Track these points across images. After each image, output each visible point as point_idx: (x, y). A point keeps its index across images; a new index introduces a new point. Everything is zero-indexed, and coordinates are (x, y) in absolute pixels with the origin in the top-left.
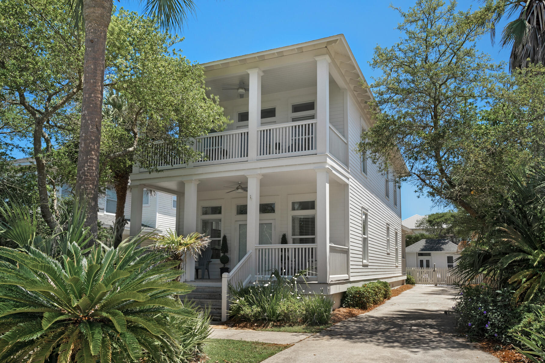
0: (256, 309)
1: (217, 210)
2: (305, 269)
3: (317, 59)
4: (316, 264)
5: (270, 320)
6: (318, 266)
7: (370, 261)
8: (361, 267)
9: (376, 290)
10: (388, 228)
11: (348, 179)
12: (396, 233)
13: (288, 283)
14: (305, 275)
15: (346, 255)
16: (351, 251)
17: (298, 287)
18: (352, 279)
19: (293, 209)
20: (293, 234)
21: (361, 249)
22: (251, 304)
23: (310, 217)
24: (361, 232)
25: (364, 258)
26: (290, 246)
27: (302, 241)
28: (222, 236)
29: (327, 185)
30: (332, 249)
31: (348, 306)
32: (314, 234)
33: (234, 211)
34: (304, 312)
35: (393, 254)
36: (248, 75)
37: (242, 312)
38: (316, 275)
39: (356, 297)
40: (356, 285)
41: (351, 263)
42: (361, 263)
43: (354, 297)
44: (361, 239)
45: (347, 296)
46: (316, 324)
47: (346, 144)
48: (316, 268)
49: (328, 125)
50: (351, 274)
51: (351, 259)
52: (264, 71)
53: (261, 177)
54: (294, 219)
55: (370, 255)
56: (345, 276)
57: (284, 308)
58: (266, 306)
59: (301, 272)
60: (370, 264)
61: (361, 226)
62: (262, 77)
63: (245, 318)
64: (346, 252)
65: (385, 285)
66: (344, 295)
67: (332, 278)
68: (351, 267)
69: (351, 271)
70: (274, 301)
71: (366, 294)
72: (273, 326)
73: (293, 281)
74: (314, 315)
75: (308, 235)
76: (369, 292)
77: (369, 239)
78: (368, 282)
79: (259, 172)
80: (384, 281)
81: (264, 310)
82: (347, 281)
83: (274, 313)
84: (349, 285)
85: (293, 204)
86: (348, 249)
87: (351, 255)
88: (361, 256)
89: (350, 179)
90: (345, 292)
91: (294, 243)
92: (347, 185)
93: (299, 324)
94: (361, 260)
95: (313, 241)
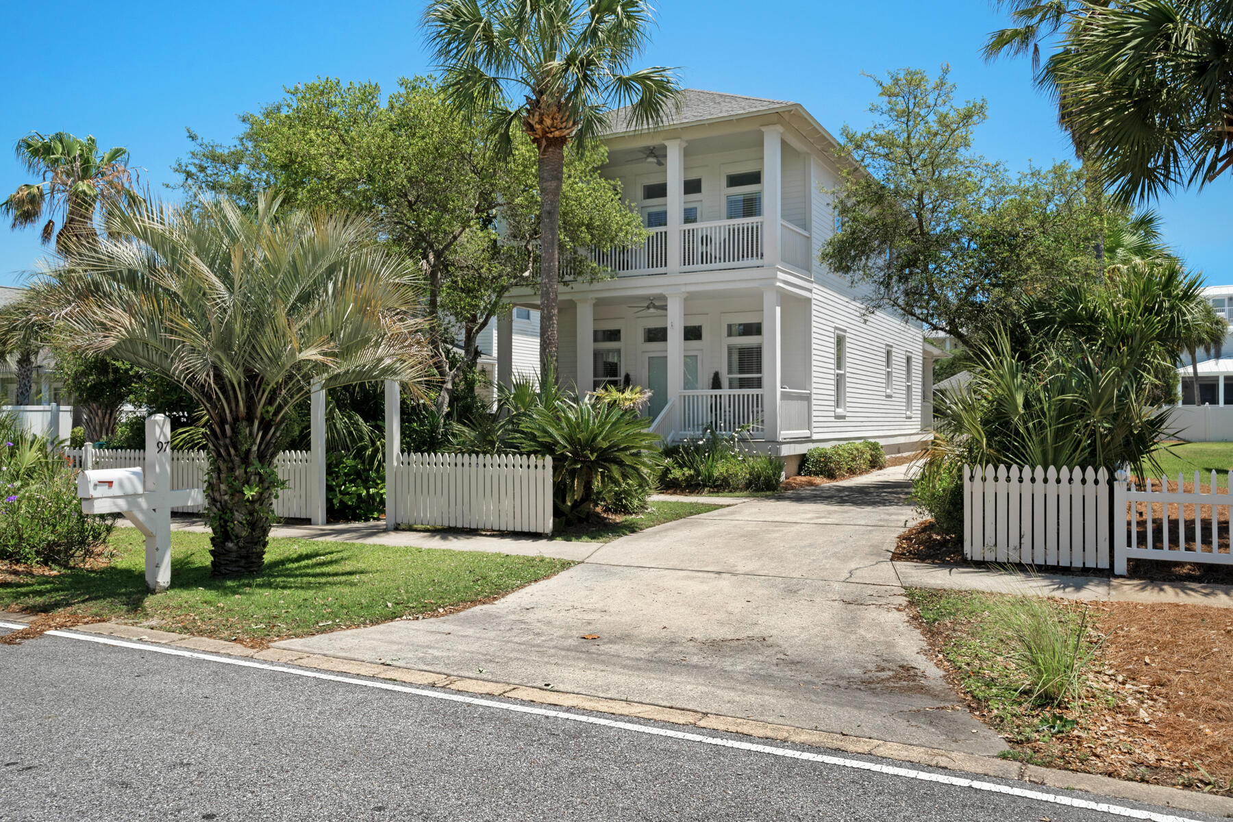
0: (688, 472)
1: (614, 335)
2: (748, 422)
3: (763, 129)
4: (763, 416)
5: (705, 486)
6: (765, 419)
7: (848, 409)
8: (833, 419)
9: (855, 452)
10: (889, 353)
11: (810, 291)
12: (909, 359)
13: (726, 440)
14: (748, 430)
15: (806, 403)
16: (814, 396)
17: (739, 445)
18: (815, 437)
19: (730, 334)
20: (730, 372)
21: (833, 393)
22: (681, 467)
23: (755, 346)
24: (832, 366)
25: (838, 406)
26: (725, 392)
27: (743, 384)
28: (623, 374)
29: (778, 309)
30: (785, 396)
31: (809, 473)
32: (759, 371)
33: (641, 336)
34: (748, 476)
35: (900, 396)
36: (665, 148)
37: (671, 476)
38: (762, 430)
39: (820, 462)
40: (821, 445)
41: (814, 413)
42: (833, 414)
43: (818, 461)
44: (832, 377)
45: (808, 460)
46: (762, 490)
47: (809, 238)
48: (762, 421)
49: (779, 221)
50: (815, 430)
51: (814, 408)
52: (687, 141)
53: (685, 296)
54: (730, 349)
55: (848, 400)
56: (805, 433)
57: (723, 470)
58: (702, 468)
59: (743, 427)
60: (848, 414)
61: (832, 356)
62: (685, 149)
63: (674, 483)
64: (808, 398)
65: (875, 447)
66: (803, 459)
67: (783, 434)
68: (814, 419)
69: (814, 424)
70: (710, 463)
71: (836, 457)
72: (709, 492)
73: (732, 439)
74: (759, 478)
75: (752, 373)
76: (839, 455)
77: (848, 375)
78: (845, 442)
79: (684, 289)
80: (873, 441)
81: (698, 473)
82: (808, 440)
83: (710, 476)
84: (811, 446)
85: (730, 326)
86: (810, 394)
87: (814, 402)
88: (833, 403)
89: (814, 290)
90: (804, 455)
91: (731, 387)
92: (809, 300)
93: (741, 490)
94: (833, 409)
95: (758, 383)
